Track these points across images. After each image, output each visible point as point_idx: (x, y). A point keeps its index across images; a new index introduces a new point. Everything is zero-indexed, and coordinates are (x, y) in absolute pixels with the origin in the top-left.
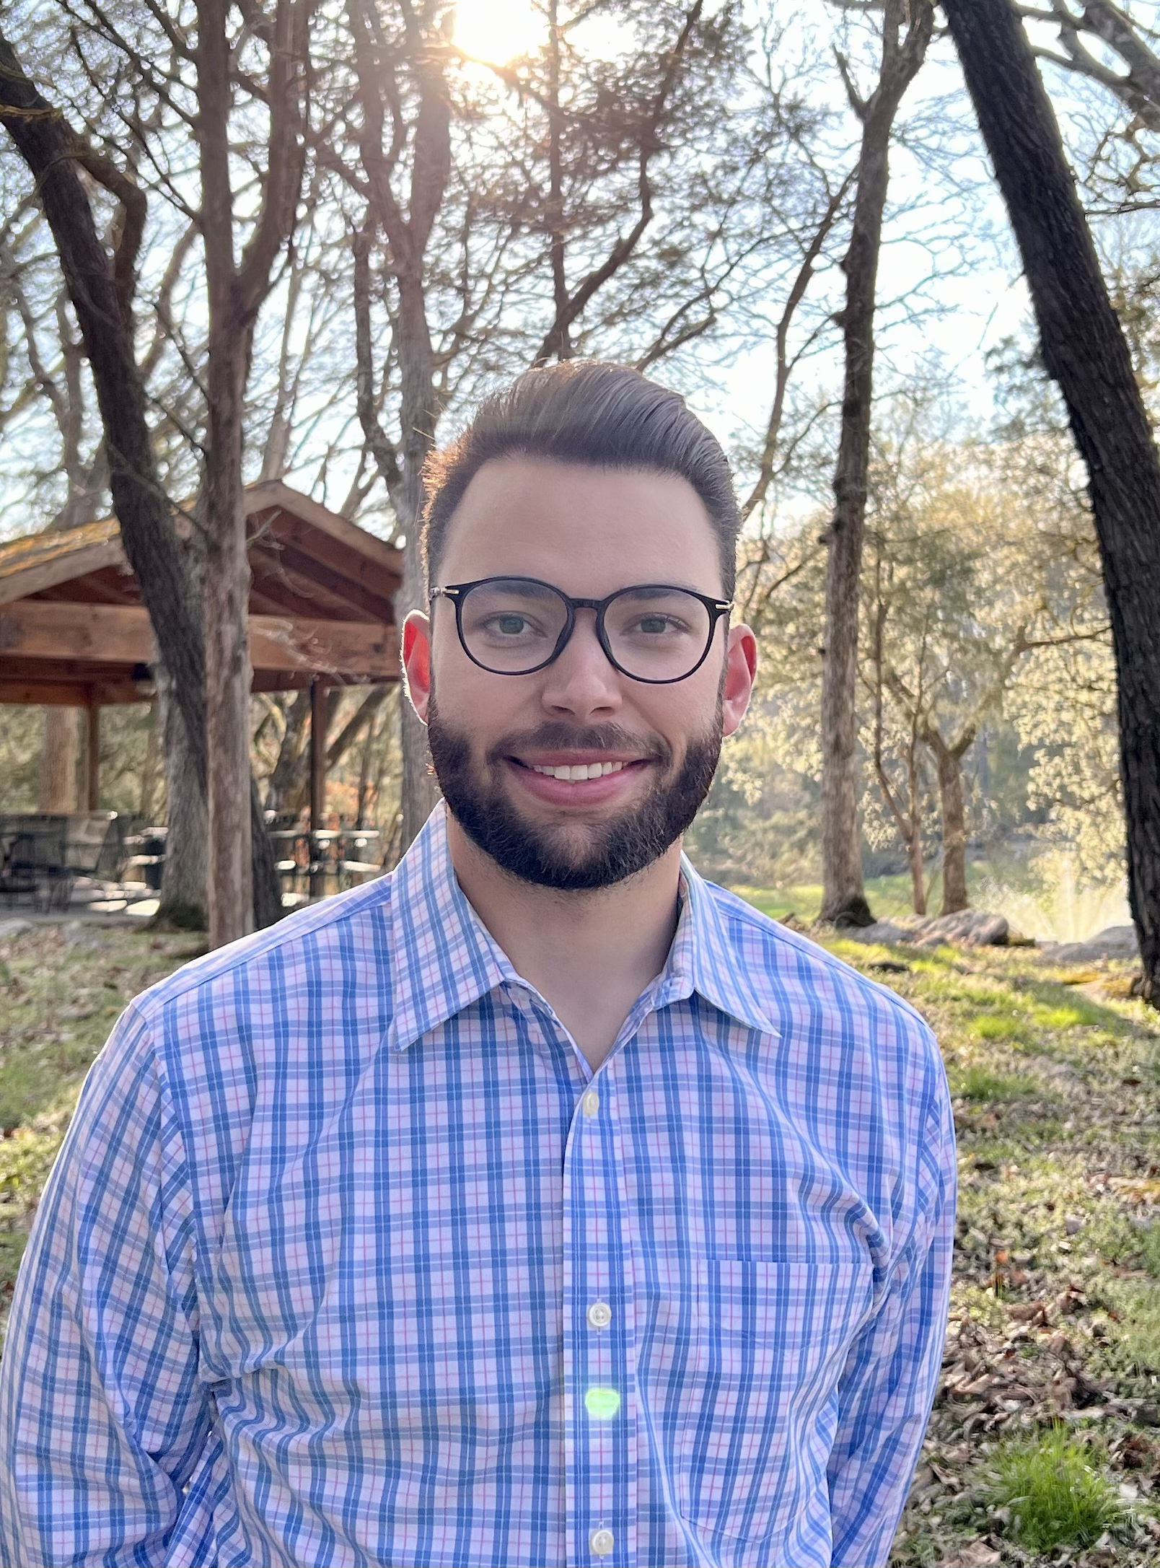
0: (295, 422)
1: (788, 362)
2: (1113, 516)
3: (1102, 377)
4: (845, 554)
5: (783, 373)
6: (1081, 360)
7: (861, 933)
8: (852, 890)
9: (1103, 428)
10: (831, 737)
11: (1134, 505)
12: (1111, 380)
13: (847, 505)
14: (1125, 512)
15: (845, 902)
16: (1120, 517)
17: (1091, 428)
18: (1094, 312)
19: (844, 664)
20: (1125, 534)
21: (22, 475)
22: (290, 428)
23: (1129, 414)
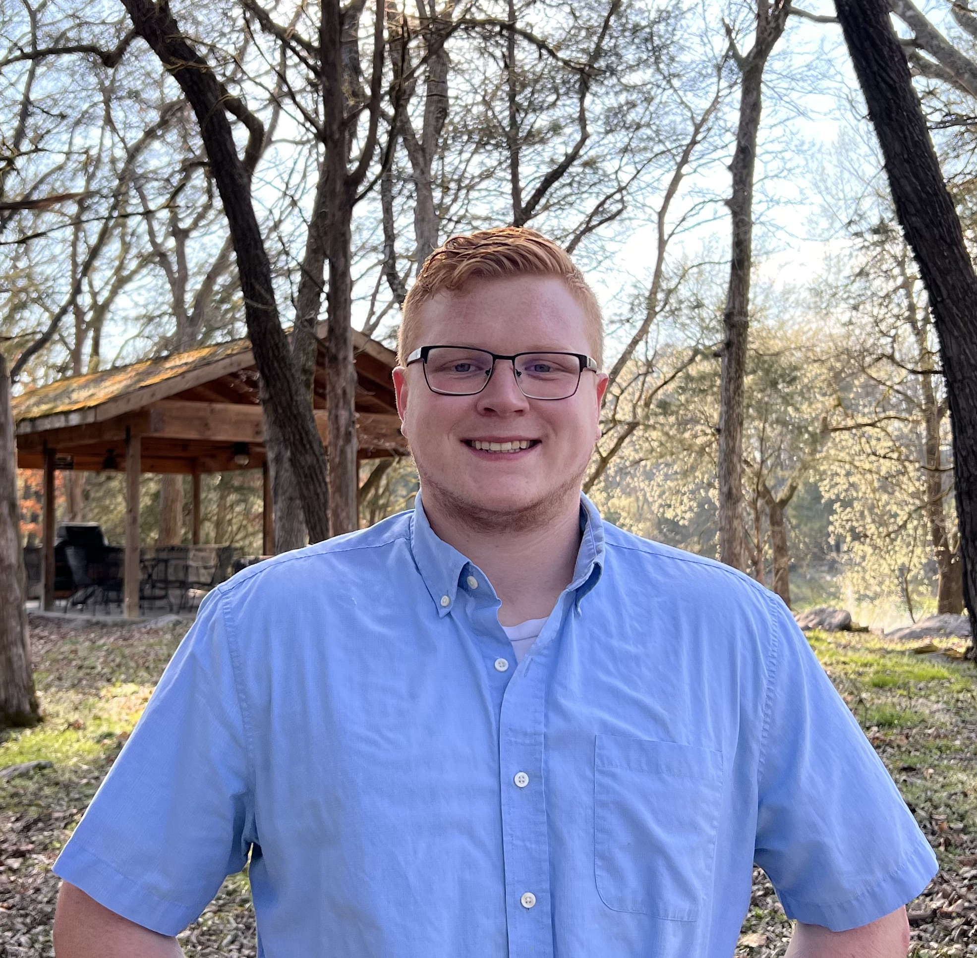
1: (666, 237)
2: (951, 333)
3: (942, 238)
4: (733, 363)
5: (662, 244)
6: (927, 226)
9: (944, 273)
10: (725, 489)
11: (965, 325)
12: (948, 240)
13: (734, 331)
14: (959, 329)
16: (956, 333)
17: (935, 273)
18: (936, 195)
19: (734, 439)
20: (959, 345)
23: (961, 263)
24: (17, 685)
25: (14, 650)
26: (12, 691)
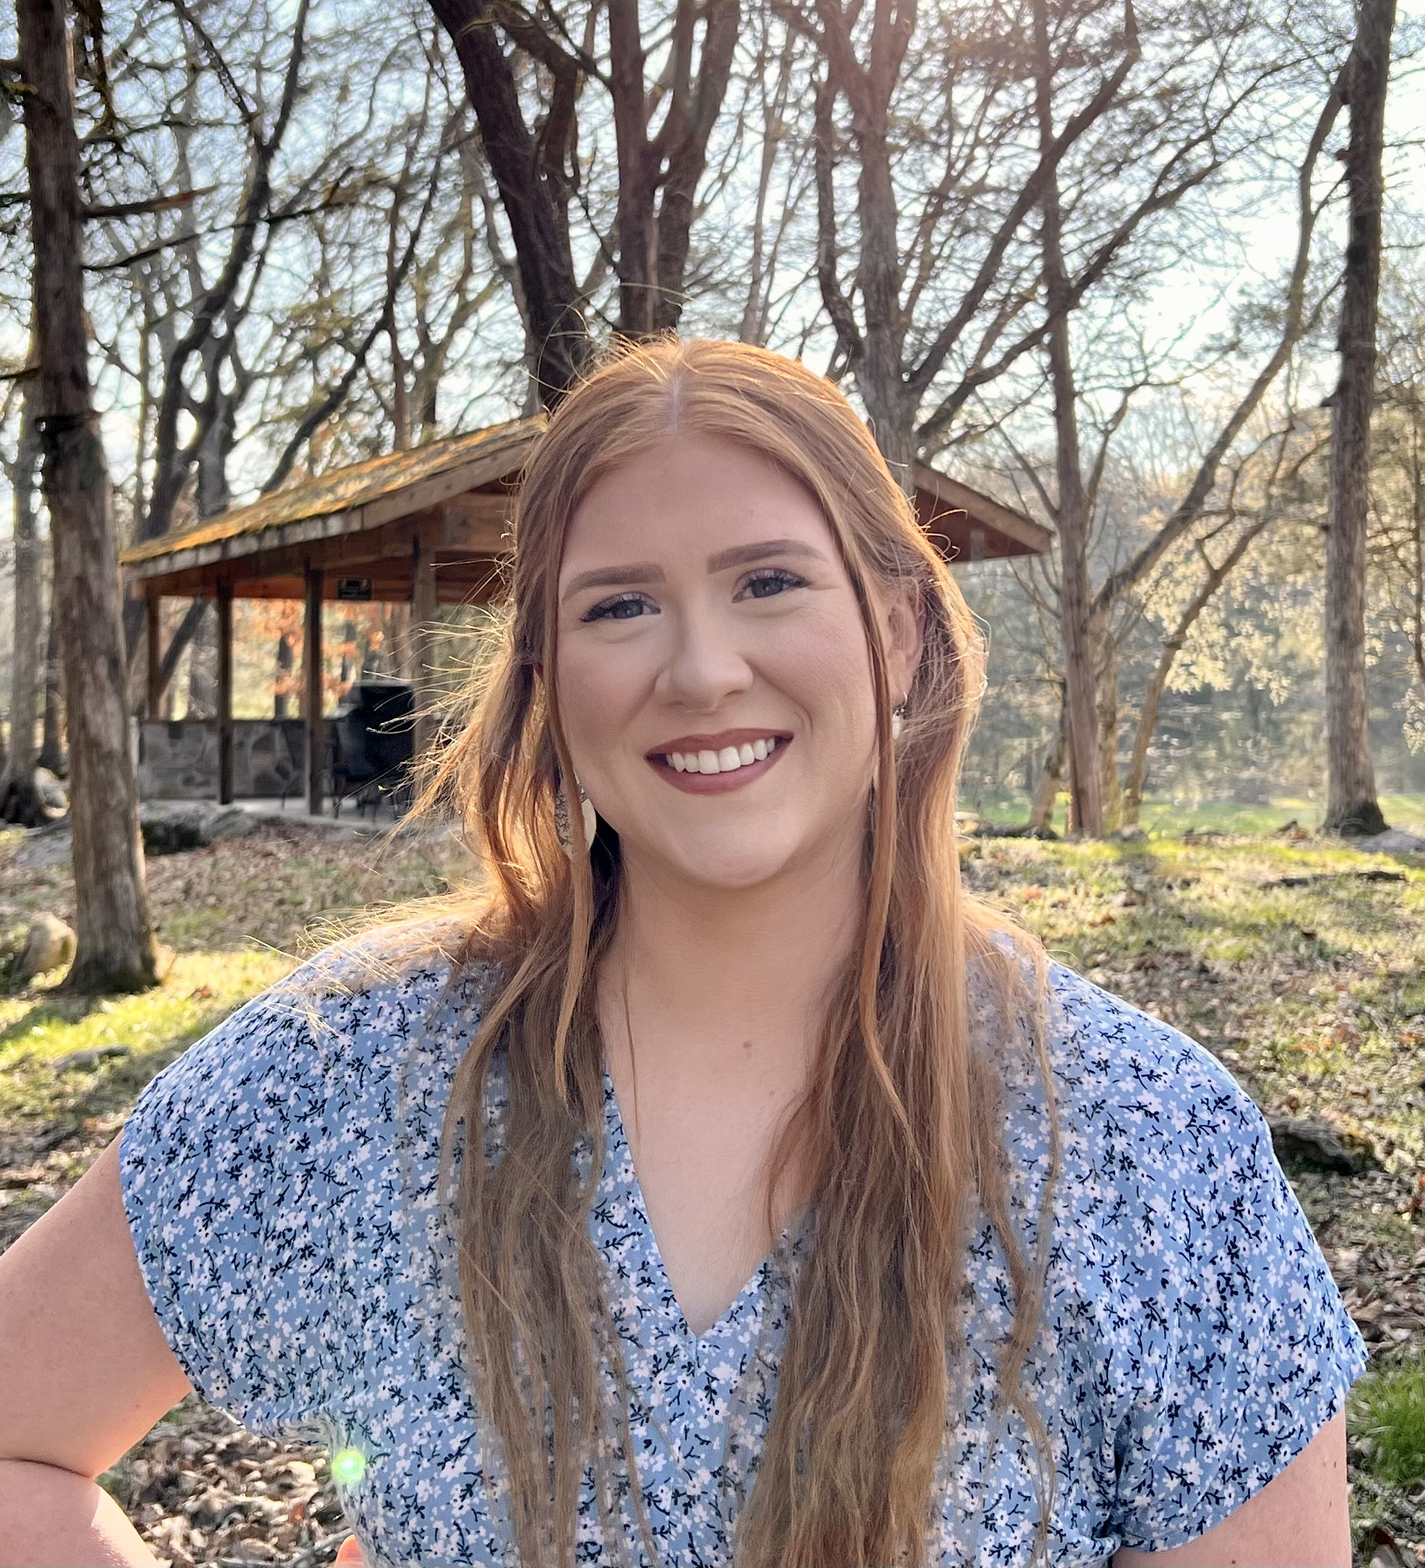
0: (772, 299)
1: (1314, 207)
4: (1351, 420)
5: (1308, 220)
7: (1370, 842)
8: (1362, 794)
10: (1336, 624)
15: (1354, 807)
19: (1351, 541)
21: (488, 366)
22: (767, 306)
24: (121, 931)
25: (117, 879)
26: (115, 939)
